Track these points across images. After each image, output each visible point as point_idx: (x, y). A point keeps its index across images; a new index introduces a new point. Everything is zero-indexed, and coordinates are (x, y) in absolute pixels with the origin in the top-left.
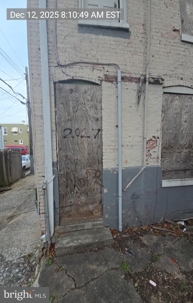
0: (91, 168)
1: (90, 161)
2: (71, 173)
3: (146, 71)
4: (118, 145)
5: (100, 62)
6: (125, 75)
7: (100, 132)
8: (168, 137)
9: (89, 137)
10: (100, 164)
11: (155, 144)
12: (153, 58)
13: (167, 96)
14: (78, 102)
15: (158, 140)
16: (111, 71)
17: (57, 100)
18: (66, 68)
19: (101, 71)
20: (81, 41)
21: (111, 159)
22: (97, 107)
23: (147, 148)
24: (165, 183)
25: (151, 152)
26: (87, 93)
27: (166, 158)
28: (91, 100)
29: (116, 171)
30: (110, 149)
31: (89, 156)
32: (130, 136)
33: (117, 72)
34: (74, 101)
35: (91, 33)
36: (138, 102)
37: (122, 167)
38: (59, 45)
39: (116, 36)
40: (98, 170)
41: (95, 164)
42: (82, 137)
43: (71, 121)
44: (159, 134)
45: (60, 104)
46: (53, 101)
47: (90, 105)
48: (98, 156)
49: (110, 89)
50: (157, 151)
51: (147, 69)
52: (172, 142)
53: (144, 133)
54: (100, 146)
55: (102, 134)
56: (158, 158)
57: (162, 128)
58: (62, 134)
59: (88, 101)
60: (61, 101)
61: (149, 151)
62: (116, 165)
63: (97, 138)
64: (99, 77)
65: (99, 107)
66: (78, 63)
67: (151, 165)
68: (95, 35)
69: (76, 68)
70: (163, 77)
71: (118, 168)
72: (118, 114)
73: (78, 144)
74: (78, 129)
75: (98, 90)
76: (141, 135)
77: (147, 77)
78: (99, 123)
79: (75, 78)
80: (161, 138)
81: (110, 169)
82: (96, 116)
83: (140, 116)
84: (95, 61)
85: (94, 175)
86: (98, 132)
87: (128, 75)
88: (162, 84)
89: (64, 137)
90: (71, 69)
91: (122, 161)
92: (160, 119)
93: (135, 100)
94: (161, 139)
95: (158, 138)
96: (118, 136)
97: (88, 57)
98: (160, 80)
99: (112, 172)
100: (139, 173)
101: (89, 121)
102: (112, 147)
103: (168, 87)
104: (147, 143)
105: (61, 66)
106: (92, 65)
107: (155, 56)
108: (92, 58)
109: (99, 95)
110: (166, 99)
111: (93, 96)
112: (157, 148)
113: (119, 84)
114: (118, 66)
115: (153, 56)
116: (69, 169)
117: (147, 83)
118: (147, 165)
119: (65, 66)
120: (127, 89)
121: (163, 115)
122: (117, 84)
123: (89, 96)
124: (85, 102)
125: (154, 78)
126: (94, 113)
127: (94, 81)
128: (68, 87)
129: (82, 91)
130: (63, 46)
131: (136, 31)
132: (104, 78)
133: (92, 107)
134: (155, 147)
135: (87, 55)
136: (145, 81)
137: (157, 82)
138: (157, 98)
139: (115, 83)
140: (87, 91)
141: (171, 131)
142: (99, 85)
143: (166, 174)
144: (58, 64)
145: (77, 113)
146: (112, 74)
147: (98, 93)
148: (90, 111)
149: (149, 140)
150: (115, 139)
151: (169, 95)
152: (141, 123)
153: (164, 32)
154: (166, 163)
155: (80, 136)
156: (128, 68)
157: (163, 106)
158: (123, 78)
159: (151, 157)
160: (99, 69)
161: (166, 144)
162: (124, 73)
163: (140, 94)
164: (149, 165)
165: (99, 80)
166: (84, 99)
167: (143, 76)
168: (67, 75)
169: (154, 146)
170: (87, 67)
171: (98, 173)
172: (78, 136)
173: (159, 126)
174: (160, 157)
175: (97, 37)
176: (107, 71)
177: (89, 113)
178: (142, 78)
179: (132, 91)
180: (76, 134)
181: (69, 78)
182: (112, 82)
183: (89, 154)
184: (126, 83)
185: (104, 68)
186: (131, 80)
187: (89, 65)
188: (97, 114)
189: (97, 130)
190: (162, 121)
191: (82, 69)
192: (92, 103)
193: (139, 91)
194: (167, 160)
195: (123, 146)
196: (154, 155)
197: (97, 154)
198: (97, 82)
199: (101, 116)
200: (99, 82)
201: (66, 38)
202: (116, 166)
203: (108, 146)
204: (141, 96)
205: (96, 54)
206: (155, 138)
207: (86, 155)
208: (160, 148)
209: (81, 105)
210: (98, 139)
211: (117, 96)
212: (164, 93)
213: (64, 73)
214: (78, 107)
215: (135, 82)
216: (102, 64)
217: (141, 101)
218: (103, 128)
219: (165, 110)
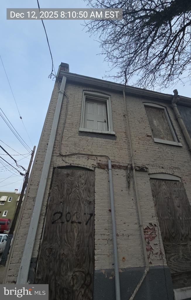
0: (80, 270)
1: (79, 258)
2: (52, 278)
3: (131, 161)
4: (112, 234)
5: (94, 154)
6: (114, 163)
7: (92, 217)
8: (166, 224)
9: (80, 223)
10: (91, 262)
11: (154, 234)
12: (135, 152)
13: (154, 182)
14: (72, 185)
15: (156, 229)
16: (103, 161)
17: (53, 182)
18: (66, 158)
19: (95, 160)
20: (80, 140)
21: (104, 255)
22: (90, 189)
23: (145, 238)
24: (179, 295)
25: (151, 244)
26: (82, 177)
27: (170, 253)
28: (85, 184)
29: (112, 276)
30: (103, 239)
31: (78, 249)
32: (125, 223)
33: (108, 162)
34: (69, 184)
35: (88, 136)
36: (129, 187)
37: (119, 269)
38: (63, 142)
39: (106, 139)
40: (88, 273)
41: (85, 262)
42: (72, 222)
43: (63, 204)
44: (155, 221)
45: (55, 186)
46: (49, 183)
47: (83, 188)
48: (89, 249)
49: (102, 174)
51: (132, 160)
52: (173, 231)
53: (138, 219)
54: (92, 235)
55: (95, 220)
56: (161, 253)
57: (157, 214)
58: (52, 219)
59: (82, 184)
60: (57, 184)
61: (149, 243)
62: (111, 265)
63: (88, 224)
64: (93, 165)
65: (92, 191)
66: (76, 154)
67: (156, 265)
68: (90, 137)
69: (74, 158)
70: (147, 166)
71: (114, 270)
72: (110, 197)
73: (67, 232)
74: (69, 213)
75: (92, 175)
76: (136, 221)
77: (133, 166)
78: (92, 206)
79: (72, 165)
80: (158, 225)
81: (103, 272)
82: (89, 199)
83: (133, 200)
84: (90, 153)
85: (83, 282)
86: (91, 217)
87: (117, 164)
88: (147, 171)
89: (53, 223)
90: (70, 158)
91: (118, 257)
92: (152, 203)
93: (125, 185)
94: (159, 227)
95: (155, 225)
96: (111, 222)
97: (85, 150)
98: (145, 168)
99: (106, 277)
100: (143, 279)
101: (82, 204)
102: (106, 237)
103: (153, 174)
104: (145, 232)
105: (62, 156)
106: (88, 156)
107: (137, 151)
108: (88, 151)
109: (92, 179)
110: (153, 184)
111: (87, 180)
112: (157, 238)
113: (110, 170)
114: (108, 158)
115: (135, 151)
116: (50, 271)
117: (134, 171)
118: (151, 265)
119: (66, 156)
120: (117, 174)
121: (155, 199)
122: (108, 170)
123: (83, 179)
124: (79, 185)
125: (139, 167)
126: (87, 195)
127: (88, 167)
128: (65, 172)
129: (78, 175)
130: (66, 143)
131: (121, 136)
132: (97, 165)
133: (86, 190)
134: (154, 238)
135: (84, 149)
136: (132, 169)
137: (142, 170)
138: (145, 183)
139: (106, 169)
140: (82, 176)
141: (168, 218)
142: (93, 171)
144: (60, 155)
145: (70, 195)
146: (104, 163)
147: (92, 178)
148: (84, 194)
149: (146, 229)
150: (109, 226)
151: (155, 180)
152: (134, 207)
153: (140, 137)
154: (173, 261)
155: (70, 221)
156: (117, 159)
157: (152, 191)
158: (113, 166)
159: (152, 252)
160: (93, 159)
161: (166, 233)
162: (114, 162)
163: (129, 180)
164: (153, 265)
165: (93, 167)
166: (78, 182)
167: (129, 165)
168: (66, 162)
169: (153, 236)
170: (83, 157)
171: (88, 279)
172: (68, 221)
173: (153, 211)
174: (164, 253)
175: (92, 138)
176: (100, 161)
177: (83, 195)
178: (129, 166)
179: (122, 176)
180: (66, 219)
181: (67, 164)
182: (104, 169)
183: (78, 246)
184: (116, 170)
185: (97, 158)
186: (120, 167)
187: (85, 156)
188: (90, 198)
189: (89, 215)
190: (155, 205)
191: (79, 158)
192: (85, 186)
193: (128, 177)
194: (173, 257)
195: (117, 235)
196: (156, 250)
197: (88, 247)
198: (91, 168)
199: (94, 199)
200: (93, 169)
201: (69, 138)
202: (111, 267)
203: (101, 235)
204: (131, 181)
205: (91, 148)
206: (153, 226)
207: (75, 247)
208: (161, 239)
209: (75, 188)
210: (90, 225)
211: (108, 180)
212: (151, 179)
213: (64, 161)
214: (72, 189)
215: (123, 169)
216: (96, 156)
217: (131, 186)
218: (96, 212)
219: (155, 194)
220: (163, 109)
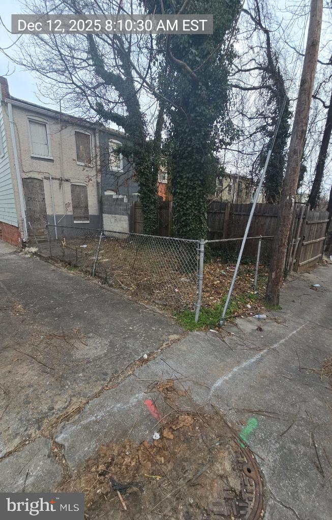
0: (42, 214)
1: (41, 211)
2: (33, 216)
3: (62, 176)
4: (53, 205)
8: (75, 203)
9: (39, 201)
10: (45, 212)
12: (65, 171)
14: (33, 187)
15: (71, 204)
16: (47, 175)
18: (27, 173)
20: (32, 163)
21: (50, 211)
23: (65, 207)
24: (75, 222)
25: (68, 209)
26: (37, 183)
27: (75, 211)
29: (53, 216)
32: (58, 202)
33: (49, 176)
37: (55, 214)
38: (23, 164)
40: (45, 215)
41: (43, 212)
43: (31, 194)
44: (71, 202)
45: (25, 187)
46: (23, 186)
48: (44, 209)
49: (47, 182)
50: (71, 208)
52: (77, 205)
53: (64, 201)
54: (45, 205)
55: (45, 200)
56: (71, 211)
57: (72, 199)
58: (28, 199)
64: (42, 177)
65: (43, 189)
66: (32, 171)
69: (31, 173)
70: (70, 179)
71: (53, 214)
72: (51, 192)
73: (34, 204)
74: (34, 198)
75: (42, 182)
77: (63, 178)
78: (44, 195)
79: (31, 177)
82: (42, 193)
83: (61, 194)
84: (39, 171)
85: (43, 217)
87: (54, 177)
88: (69, 181)
89: (28, 201)
90: (29, 174)
92: (70, 195)
93: (58, 187)
96: (52, 201)
97: (36, 169)
99: (51, 216)
100: (63, 217)
101: (39, 195)
102: (50, 206)
103: (72, 182)
105: (25, 172)
106: (38, 173)
108: (38, 169)
110: (72, 187)
111: (40, 184)
113: (51, 181)
114: (50, 173)
116: (31, 214)
120: (55, 183)
121: (72, 194)
126: (41, 191)
127: (39, 179)
128: (28, 181)
129: (34, 182)
130: (25, 164)
131: (56, 160)
132: (44, 178)
133: (40, 189)
136: (62, 180)
137: (67, 180)
138: (68, 186)
139: (49, 180)
141: (76, 201)
143: (75, 218)
144: (23, 171)
145: (33, 191)
147: (42, 184)
149: (66, 204)
150: (51, 203)
151: (73, 185)
152: (62, 197)
153: (69, 160)
155: (35, 200)
156: (54, 174)
158: (52, 178)
159: (68, 211)
160: (41, 174)
161: (74, 206)
164: (67, 214)
166: (36, 186)
167: (61, 178)
169: (69, 206)
170: (36, 173)
173: (70, 198)
175: (39, 161)
176: (45, 175)
177: (39, 191)
179: (57, 183)
180: (33, 200)
181: (28, 177)
182: (47, 179)
183: (40, 208)
184: (54, 180)
185: (43, 174)
186: (56, 179)
189: (42, 199)
190: (72, 196)
191: (34, 174)
192: (39, 187)
193: (60, 184)
194: (76, 213)
195: (55, 205)
198: (41, 179)
199: (44, 193)
201: (26, 161)
203: (48, 205)
204: (61, 186)
205: (40, 168)
206: (69, 203)
209: (35, 188)
210: (43, 202)
211: (50, 185)
212: (71, 185)
213: (26, 175)
214: (33, 189)
215: (58, 180)
216: (43, 172)
217: (61, 188)
218: (45, 198)
219: (72, 191)
220: (89, 135)
